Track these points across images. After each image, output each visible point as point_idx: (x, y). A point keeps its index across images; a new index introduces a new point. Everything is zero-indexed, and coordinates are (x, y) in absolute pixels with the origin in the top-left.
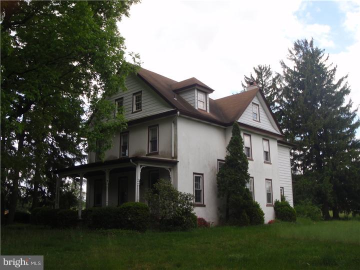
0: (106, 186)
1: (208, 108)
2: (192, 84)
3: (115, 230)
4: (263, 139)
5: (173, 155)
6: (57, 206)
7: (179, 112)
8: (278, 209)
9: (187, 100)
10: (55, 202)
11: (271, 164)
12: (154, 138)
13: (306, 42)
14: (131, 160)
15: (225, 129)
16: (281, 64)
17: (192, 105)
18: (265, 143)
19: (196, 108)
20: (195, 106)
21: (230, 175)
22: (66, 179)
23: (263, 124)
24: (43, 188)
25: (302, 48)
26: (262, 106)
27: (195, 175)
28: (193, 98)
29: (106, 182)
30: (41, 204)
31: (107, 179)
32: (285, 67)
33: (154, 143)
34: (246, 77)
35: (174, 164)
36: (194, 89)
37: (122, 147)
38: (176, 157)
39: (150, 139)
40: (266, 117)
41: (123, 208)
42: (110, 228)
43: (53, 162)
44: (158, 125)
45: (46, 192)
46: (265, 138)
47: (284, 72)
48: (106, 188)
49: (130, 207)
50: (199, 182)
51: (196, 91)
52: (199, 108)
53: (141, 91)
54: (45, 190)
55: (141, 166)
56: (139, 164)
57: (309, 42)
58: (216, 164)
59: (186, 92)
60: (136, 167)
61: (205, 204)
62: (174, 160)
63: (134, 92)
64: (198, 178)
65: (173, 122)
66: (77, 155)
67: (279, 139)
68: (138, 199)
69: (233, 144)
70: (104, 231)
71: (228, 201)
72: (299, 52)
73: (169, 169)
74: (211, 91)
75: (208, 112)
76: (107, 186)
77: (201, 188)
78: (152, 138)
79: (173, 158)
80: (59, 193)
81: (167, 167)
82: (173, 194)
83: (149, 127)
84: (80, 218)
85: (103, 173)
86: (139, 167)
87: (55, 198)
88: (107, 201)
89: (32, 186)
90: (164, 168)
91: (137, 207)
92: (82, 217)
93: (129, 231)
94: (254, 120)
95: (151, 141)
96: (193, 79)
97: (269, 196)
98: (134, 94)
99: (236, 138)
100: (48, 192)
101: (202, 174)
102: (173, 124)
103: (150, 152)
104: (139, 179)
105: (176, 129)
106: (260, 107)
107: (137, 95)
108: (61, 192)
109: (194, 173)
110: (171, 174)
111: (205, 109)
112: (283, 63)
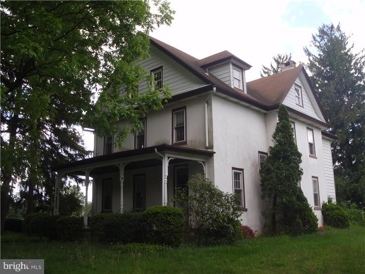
0: (120, 186)
1: (245, 88)
2: (226, 56)
3: (137, 246)
4: (308, 128)
5: (207, 145)
6: (56, 212)
7: (215, 89)
8: (327, 213)
9: (219, 77)
10: (54, 206)
11: (316, 158)
12: (180, 124)
13: (332, 27)
14: (156, 150)
15: (265, 114)
16: (305, 51)
17: (227, 83)
18: (310, 133)
19: (233, 87)
20: (230, 84)
21: (279, 169)
22: (66, 179)
23: (305, 110)
24: (40, 191)
25: (327, 34)
26: (305, 89)
27: (234, 171)
28: (228, 75)
29: (121, 180)
30: (38, 209)
31: (122, 176)
32: (309, 54)
33: (180, 130)
34: (264, 67)
35: (209, 155)
36: (228, 63)
37: (138, 137)
38: (211, 147)
39: (175, 125)
40: (309, 102)
41: (148, 214)
42: (130, 242)
43: (51, 160)
44: (185, 108)
45: (43, 195)
46: (309, 127)
47: (309, 59)
48: (120, 188)
49: (158, 213)
50: (239, 180)
51: (231, 66)
52: (235, 86)
53: (161, 67)
54: (42, 193)
55: (169, 158)
56: (167, 155)
57: (335, 27)
58: (257, 157)
59: (218, 67)
60: (162, 158)
61: (246, 208)
62: (209, 150)
63: (152, 69)
64: (238, 174)
65: (207, 103)
66: (79, 151)
67: (323, 128)
68: (166, 201)
69: (281, 131)
70: (122, 246)
71: (275, 204)
72: (323, 39)
73: (203, 162)
74: (249, 67)
75: (246, 92)
76: (122, 184)
77: (241, 188)
78: (177, 125)
79: (207, 148)
80: (58, 197)
81: (199, 160)
82: (215, 195)
83: (173, 111)
84: (86, 227)
85: (116, 170)
86: (166, 158)
87: (53, 201)
88: (122, 204)
89: (26, 188)
90: (197, 161)
91: (168, 213)
92: (88, 225)
93: (157, 247)
94: (297, 104)
95: (176, 128)
96: (226, 52)
97: (316, 197)
98: (151, 71)
99: (284, 123)
100: (46, 195)
101: (242, 170)
102: (206, 105)
103: (174, 142)
104: (167, 174)
105: (211, 110)
106: (303, 90)
107: (156, 72)
108: (60, 194)
109: (233, 168)
110: (206, 169)
111: (242, 89)
112: (308, 50)
